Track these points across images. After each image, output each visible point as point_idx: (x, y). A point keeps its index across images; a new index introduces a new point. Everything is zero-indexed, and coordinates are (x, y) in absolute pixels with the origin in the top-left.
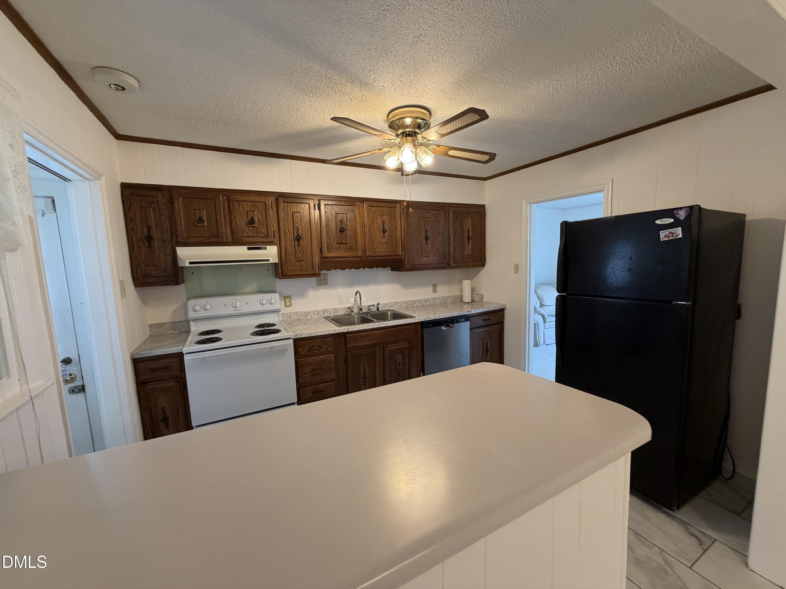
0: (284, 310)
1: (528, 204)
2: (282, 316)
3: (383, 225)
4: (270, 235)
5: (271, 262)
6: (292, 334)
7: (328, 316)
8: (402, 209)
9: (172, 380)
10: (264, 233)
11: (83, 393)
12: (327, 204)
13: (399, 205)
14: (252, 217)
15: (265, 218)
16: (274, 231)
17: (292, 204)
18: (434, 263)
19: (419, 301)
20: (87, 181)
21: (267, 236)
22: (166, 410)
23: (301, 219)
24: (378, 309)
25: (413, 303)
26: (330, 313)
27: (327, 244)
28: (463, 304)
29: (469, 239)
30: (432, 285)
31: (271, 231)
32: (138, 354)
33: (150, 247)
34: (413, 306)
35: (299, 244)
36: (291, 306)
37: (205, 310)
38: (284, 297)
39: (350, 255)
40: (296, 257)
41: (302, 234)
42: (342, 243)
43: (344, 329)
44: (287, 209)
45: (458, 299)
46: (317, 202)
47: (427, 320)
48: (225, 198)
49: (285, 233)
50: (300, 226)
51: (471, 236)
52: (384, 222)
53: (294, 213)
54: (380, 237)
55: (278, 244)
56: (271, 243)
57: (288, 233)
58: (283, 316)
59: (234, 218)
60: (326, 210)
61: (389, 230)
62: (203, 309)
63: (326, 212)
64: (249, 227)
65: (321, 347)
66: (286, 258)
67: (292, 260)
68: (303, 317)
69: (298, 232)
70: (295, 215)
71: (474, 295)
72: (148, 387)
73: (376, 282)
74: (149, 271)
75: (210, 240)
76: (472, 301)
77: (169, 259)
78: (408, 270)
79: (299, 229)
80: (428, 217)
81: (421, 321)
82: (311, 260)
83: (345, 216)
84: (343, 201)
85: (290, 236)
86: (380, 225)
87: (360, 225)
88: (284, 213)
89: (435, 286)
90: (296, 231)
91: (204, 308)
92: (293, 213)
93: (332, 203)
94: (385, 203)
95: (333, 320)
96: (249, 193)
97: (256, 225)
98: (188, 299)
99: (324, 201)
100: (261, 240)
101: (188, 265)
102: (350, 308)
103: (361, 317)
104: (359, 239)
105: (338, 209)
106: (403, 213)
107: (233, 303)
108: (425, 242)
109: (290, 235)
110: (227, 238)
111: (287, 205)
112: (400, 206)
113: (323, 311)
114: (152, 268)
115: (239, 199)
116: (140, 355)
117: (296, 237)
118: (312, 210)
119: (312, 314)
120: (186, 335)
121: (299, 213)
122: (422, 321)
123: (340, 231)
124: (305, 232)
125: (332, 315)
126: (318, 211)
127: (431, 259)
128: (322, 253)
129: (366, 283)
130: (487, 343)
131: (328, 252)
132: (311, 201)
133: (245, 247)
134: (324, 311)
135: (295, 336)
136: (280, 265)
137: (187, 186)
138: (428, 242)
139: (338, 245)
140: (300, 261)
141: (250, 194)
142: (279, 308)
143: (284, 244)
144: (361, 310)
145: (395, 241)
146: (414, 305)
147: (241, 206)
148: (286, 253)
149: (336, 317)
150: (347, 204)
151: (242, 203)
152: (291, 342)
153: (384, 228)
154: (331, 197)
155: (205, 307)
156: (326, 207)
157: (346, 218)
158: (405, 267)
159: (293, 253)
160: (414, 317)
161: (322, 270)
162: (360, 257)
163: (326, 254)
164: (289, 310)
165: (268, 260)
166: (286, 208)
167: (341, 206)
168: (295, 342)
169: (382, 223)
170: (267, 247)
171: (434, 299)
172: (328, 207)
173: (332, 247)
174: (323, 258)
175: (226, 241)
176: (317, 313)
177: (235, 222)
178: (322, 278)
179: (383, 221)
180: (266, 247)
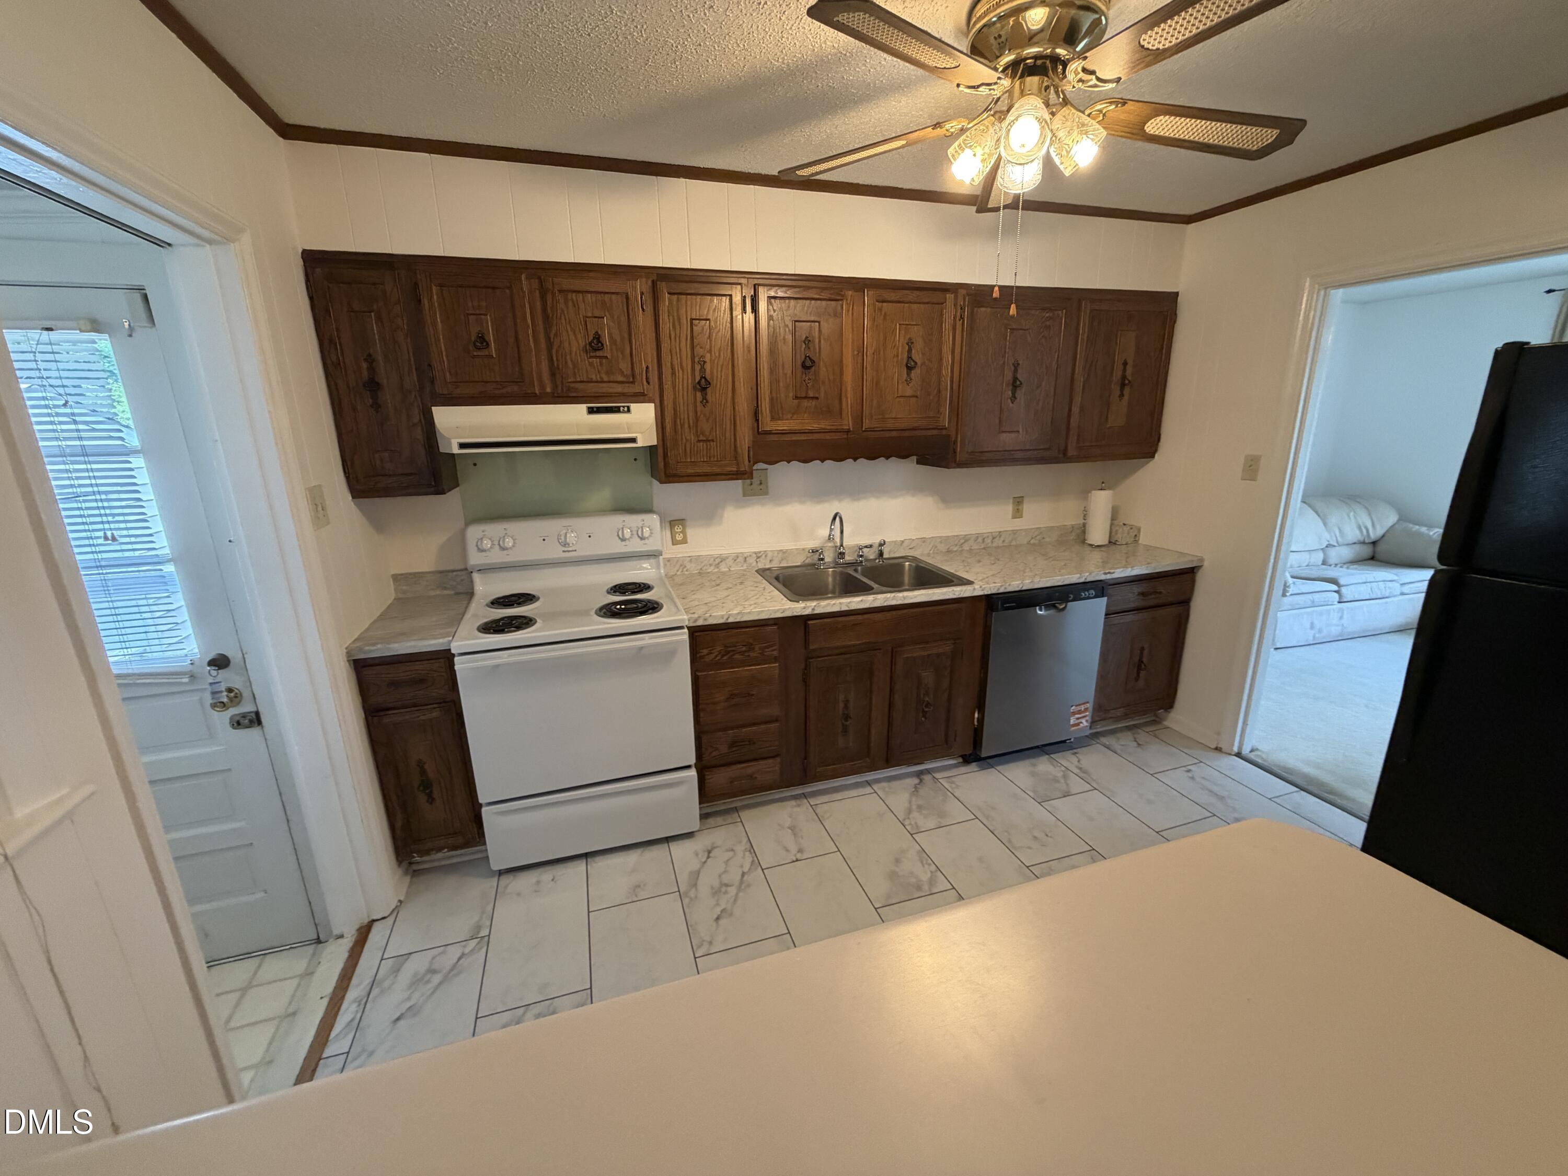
0: (671, 552)
1: (1319, 290)
2: (665, 565)
3: (910, 350)
4: (638, 377)
5: (640, 443)
6: (685, 617)
7: (767, 566)
8: (959, 308)
9: (435, 706)
10: (625, 373)
11: (259, 727)
12: (775, 298)
13: (953, 295)
14: (597, 332)
15: (626, 335)
16: (647, 368)
17: (689, 296)
18: (1027, 448)
19: (978, 537)
20: (208, 246)
21: (631, 380)
22: (426, 767)
23: (709, 337)
24: (881, 554)
25: (962, 541)
26: (771, 561)
27: (772, 399)
28: (1088, 549)
29: (1123, 385)
30: (1011, 501)
31: (640, 368)
32: (360, 650)
33: (376, 406)
34: (963, 550)
35: (705, 401)
36: (686, 543)
37: (503, 549)
38: (670, 522)
39: (823, 427)
40: (699, 430)
41: (712, 373)
42: (806, 398)
43: (804, 608)
44: (678, 310)
45: (1074, 534)
46: (749, 292)
47: (1002, 590)
48: (535, 283)
49: (673, 373)
50: (708, 355)
51: (1130, 379)
52: (912, 343)
53: (695, 322)
54: (900, 382)
55: (657, 400)
56: (641, 397)
57: (681, 372)
58: (668, 564)
59: (556, 335)
60: (772, 313)
61: (923, 364)
62: (497, 547)
63: (770, 318)
64: (591, 357)
65: (750, 647)
66: (676, 432)
67: (688, 438)
68: (712, 568)
69: (703, 369)
70: (696, 326)
71: (1117, 528)
72: (386, 720)
73: (879, 491)
74: (378, 463)
75: (504, 391)
76: (1110, 542)
77: (419, 433)
78: (960, 465)
79: (705, 362)
80: (1024, 328)
81: (986, 593)
82: (733, 440)
83: (817, 329)
84: (813, 288)
85: (685, 379)
86: (900, 350)
87: (853, 351)
88: (671, 320)
89: (1018, 502)
90: (698, 367)
91: (499, 545)
92: (692, 320)
93: (786, 293)
94: (918, 293)
95: (777, 578)
96: (590, 271)
97: (607, 352)
98: (468, 523)
99: (766, 288)
100: (619, 389)
101: (456, 450)
102: (817, 551)
103: (842, 573)
104: (846, 390)
105: (800, 309)
106: (962, 318)
107: (559, 535)
108: (1010, 393)
109: (685, 377)
110: (543, 387)
111: (678, 300)
112: (956, 298)
113: (754, 555)
114: (386, 455)
115: (565, 287)
116: (365, 653)
117: (699, 383)
118: (737, 312)
119: (730, 561)
120: (466, 602)
121: (707, 320)
122: (989, 593)
123: (804, 366)
124: (719, 369)
125: (775, 565)
126: (752, 316)
127: (1020, 436)
128: (757, 420)
129: (857, 492)
130: (1142, 649)
131: (773, 419)
132: (734, 290)
133: (583, 407)
134: (758, 556)
135: (692, 621)
136: (660, 451)
137: (446, 255)
138: (1020, 394)
139: (796, 401)
140: (707, 441)
141: (591, 274)
142: (660, 548)
143: (671, 400)
144: (842, 555)
145: (936, 391)
146: (966, 547)
147: (570, 304)
148: (675, 422)
149: (784, 571)
150: (825, 295)
151: (574, 298)
152: (684, 635)
153: (910, 358)
154: (784, 277)
155: (501, 543)
156: (771, 304)
157: (820, 331)
158: (956, 456)
159: (691, 422)
160: (970, 583)
161: (757, 463)
162: (848, 431)
163: (768, 424)
164: (680, 551)
165: (633, 440)
166: (675, 309)
167: (808, 302)
168: (693, 634)
169: (908, 344)
170: (633, 406)
171: (1015, 534)
172: (776, 304)
173: (782, 407)
174: (759, 433)
175: (540, 393)
176: (742, 561)
177: (559, 347)
178: (756, 481)
179: (910, 339)
180: (628, 407)
